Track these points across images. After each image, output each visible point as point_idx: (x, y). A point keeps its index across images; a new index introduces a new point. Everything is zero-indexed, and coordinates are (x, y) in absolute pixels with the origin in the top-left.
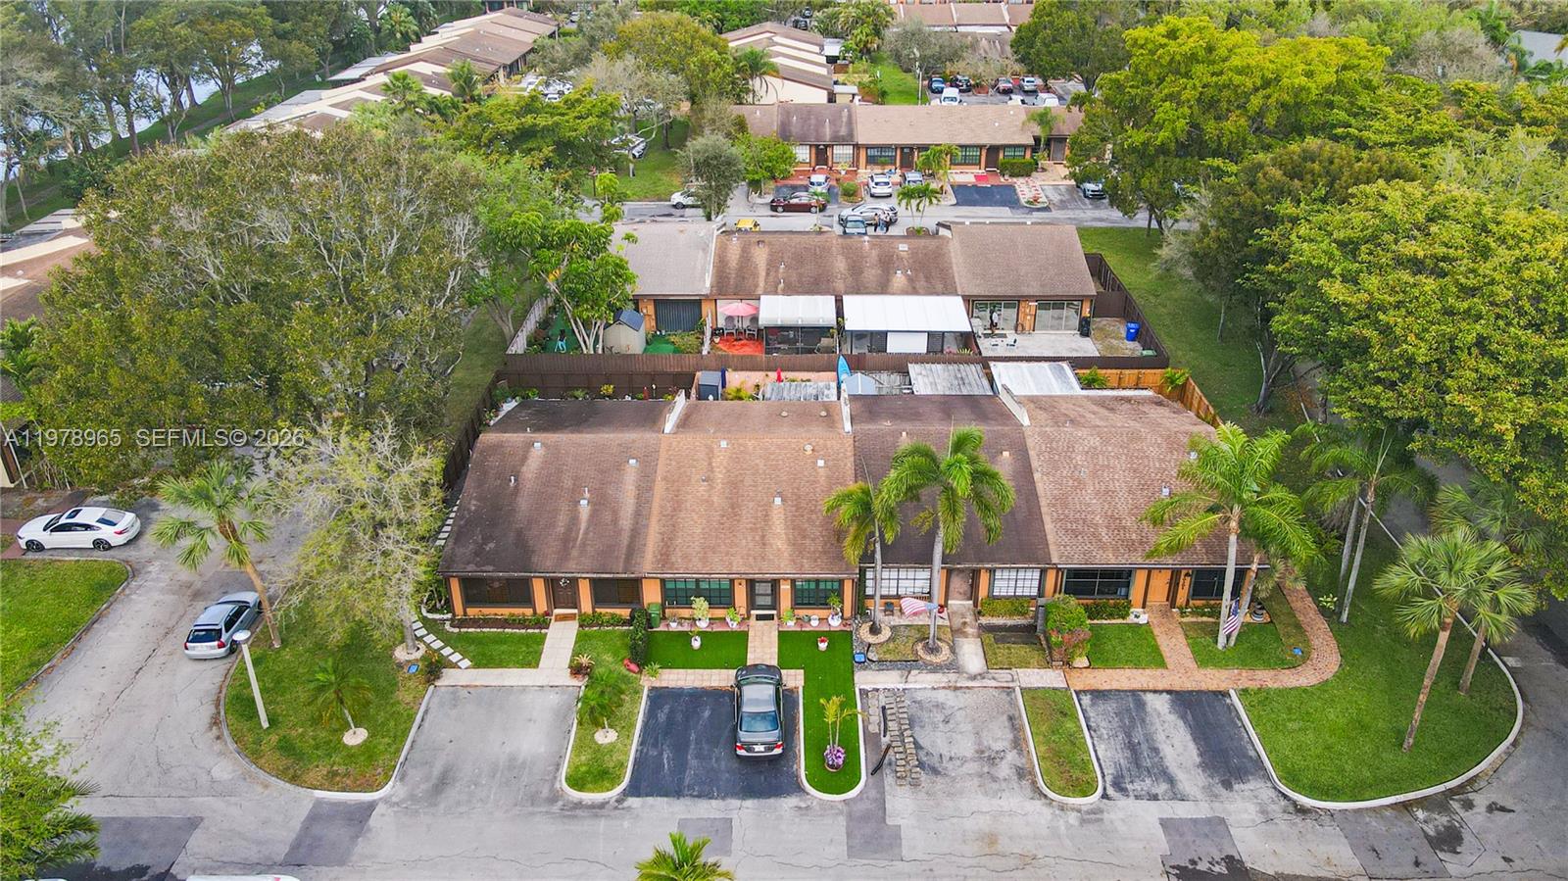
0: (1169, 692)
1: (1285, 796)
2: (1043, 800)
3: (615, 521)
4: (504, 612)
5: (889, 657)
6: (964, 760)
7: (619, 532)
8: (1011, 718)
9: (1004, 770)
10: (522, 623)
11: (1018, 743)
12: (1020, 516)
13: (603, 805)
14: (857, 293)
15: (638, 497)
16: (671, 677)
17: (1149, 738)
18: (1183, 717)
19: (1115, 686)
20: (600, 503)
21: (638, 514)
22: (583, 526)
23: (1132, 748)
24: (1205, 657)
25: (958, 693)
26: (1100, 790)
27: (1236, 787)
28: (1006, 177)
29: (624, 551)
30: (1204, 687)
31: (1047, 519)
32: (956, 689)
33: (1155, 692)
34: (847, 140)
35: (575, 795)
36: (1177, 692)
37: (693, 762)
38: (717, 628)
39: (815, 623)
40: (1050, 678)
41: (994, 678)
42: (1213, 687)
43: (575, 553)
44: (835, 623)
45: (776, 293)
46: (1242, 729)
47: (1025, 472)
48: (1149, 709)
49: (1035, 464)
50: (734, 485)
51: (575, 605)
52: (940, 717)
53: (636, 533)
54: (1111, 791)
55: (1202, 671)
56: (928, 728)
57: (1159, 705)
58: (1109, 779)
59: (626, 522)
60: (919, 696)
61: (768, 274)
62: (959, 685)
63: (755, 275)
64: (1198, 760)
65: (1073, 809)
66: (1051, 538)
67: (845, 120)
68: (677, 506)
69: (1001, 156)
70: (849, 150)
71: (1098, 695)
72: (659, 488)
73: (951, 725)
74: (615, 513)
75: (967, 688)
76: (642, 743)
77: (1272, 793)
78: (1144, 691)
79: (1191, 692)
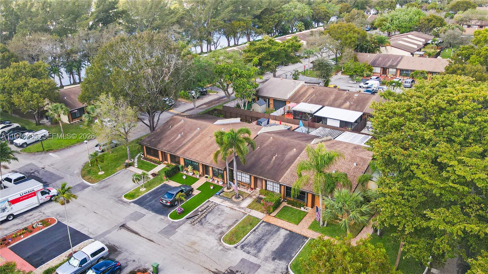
0: (290, 231)
1: (287, 269)
2: (219, 241)
3: (182, 142)
4: (153, 158)
5: (225, 196)
6: (211, 224)
7: (180, 144)
8: (236, 220)
9: (219, 231)
10: (155, 162)
11: (230, 227)
12: (282, 167)
13: (125, 202)
15: (192, 137)
16: (172, 183)
17: (268, 240)
18: (285, 239)
19: (276, 224)
20: (183, 136)
21: (188, 141)
22: (175, 141)
23: (259, 240)
24: (313, 227)
25: (232, 210)
26: (235, 245)
27: (276, 261)
29: (178, 148)
30: (302, 234)
31: (289, 170)
32: (232, 209)
33: (286, 230)
34: (394, 67)
35: (123, 198)
36: (292, 232)
37: (153, 201)
38: (194, 176)
39: (216, 182)
40: (260, 215)
41: (245, 210)
42: (304, 235)
43: (167, 146)
44: (221, 183)
45: (306, 102)
46: (299, 249)
47: (296, 156)
48: (278, 233)
49: (301, 154)
51: (167, 161)
52: (219, 213)
54: (239, 247)
55: (307, 230)
56: (213, 214)
57: (282, 233)
58: (242, 244)
59: (184, 142)
60: (220, 207)
61: (308, 97)
62: (234, 208)
63: (304, 96)
64: (274, 250)
65: (222, 246)
66: (285, 175)
67: (398, 60)
68: (199, 141)
70: (395, 70)
71: (269, 224)
72: (200, 135)
73: (220, 216)
74: (184, 139)
75: (235, 210)
76: (148, 194)
77: (284, 267)
78: (283, 228)
79: (297, 234)
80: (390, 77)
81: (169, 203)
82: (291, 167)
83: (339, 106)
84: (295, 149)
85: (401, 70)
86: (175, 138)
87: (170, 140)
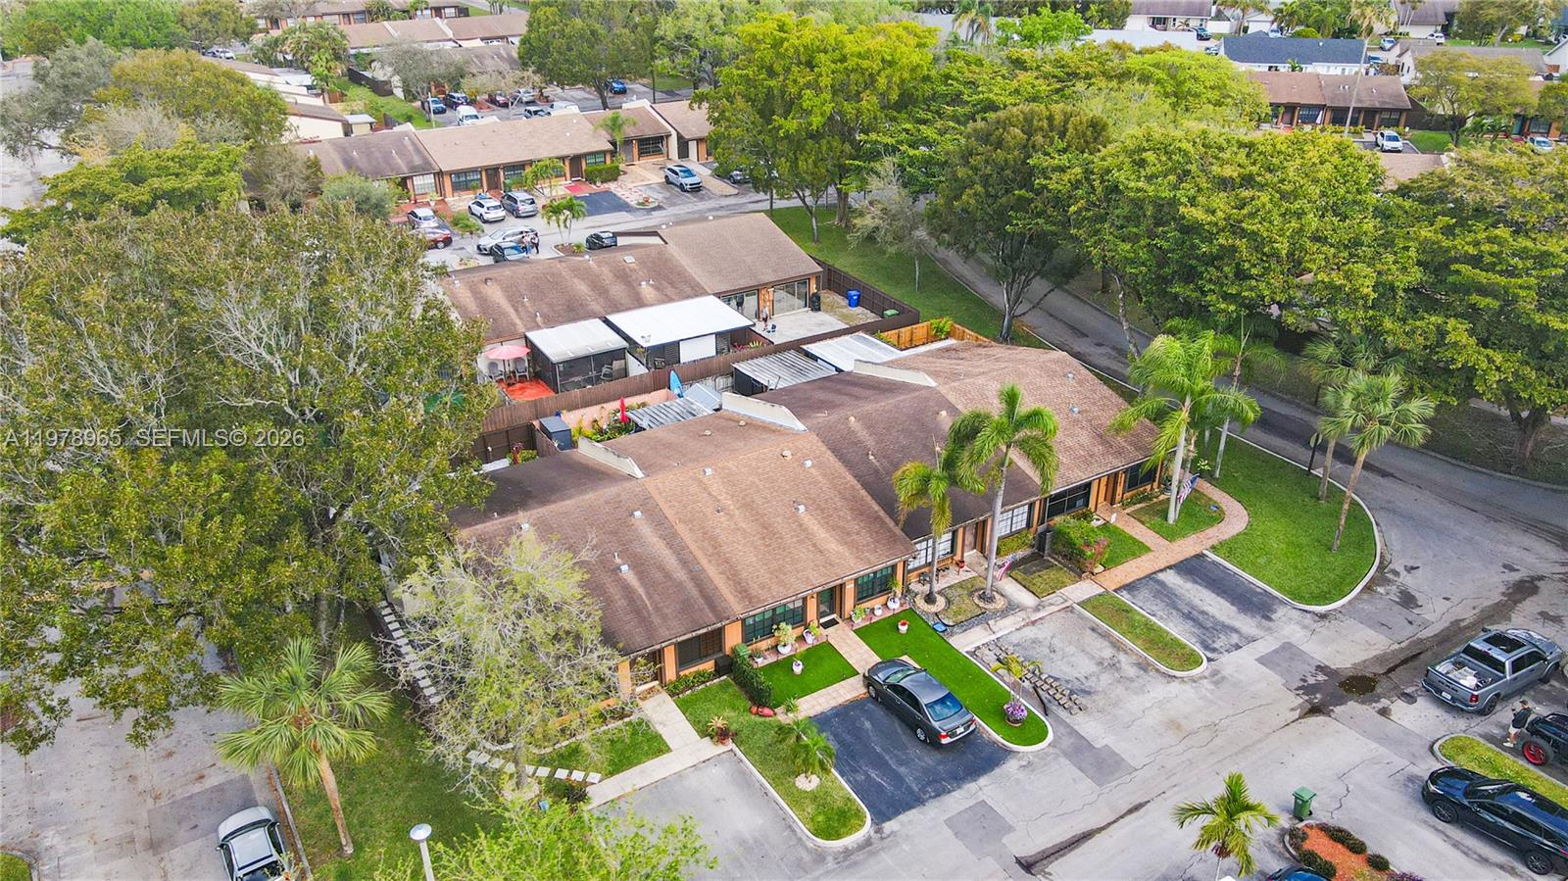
0: (1170, 567)
1: (1305, 610)
2: (1177, 680)
3: (668, 576)
5: (961, 618)
6: (1096, 675)
7: (680, 586)
8: (1093, 630)
9: (1129, 670)
10: (613, 716)
11: (1116, 646)
13: (869, 844)
14: (619, 311)
15: (670, 546)
17: (1192, 606)
18: (1196, 582)
19: (1134, 576)
20: (639, 565)
21: (684, 563)
22: (641, 591)
23: (1190, 617)
24: (1170, 535)
25: (1039, 625)
26: (1204, 657)
27: (1274, 617)
28: (598, 184)
29: (701, 601)
30: (1186, 555)
32: (1033, 623)
33: (1161, 571)
34: (425, 168)
35: (836, 844)
36: (1174, 566)
37: (902, 770)
38: (799, 648)
39: (878, 612)
40: (1088, 588)
41: (1051, 604)
42: (1193, 553)
43: (656, 620)
44: (895, 605)
45: (539, 327)
46: (1237, 576)
48: (1170, 585)
50: (749, 507)
51: (661, 675)
52: (1045, 649)
53: (699, 580)
54: (1210, 654)
55: (1174, 545)
56: (1048, 661)
57: (1171, 579)
58: (1200, 646)
59: (681, 575)
60: (1014, 640)
61: (517, 311)
62: (1033, 619)
63: (505, 314)
64: (1234, 608)
65: (1201, 678)
67: (411, 148)
68: (714, 541)
69: (584, 167)
71: (1130, 587)
72: (681, 529)
73: (1060, 653)
74: (661, 568)
75: (1041, 618)
77: (1299, 612)
78: (1155, 573)
79: (1183, 562)
80: (432, 204)
83: (641, 301)
84: (944, 413)
85: (450, 173)
87: (621, 602)
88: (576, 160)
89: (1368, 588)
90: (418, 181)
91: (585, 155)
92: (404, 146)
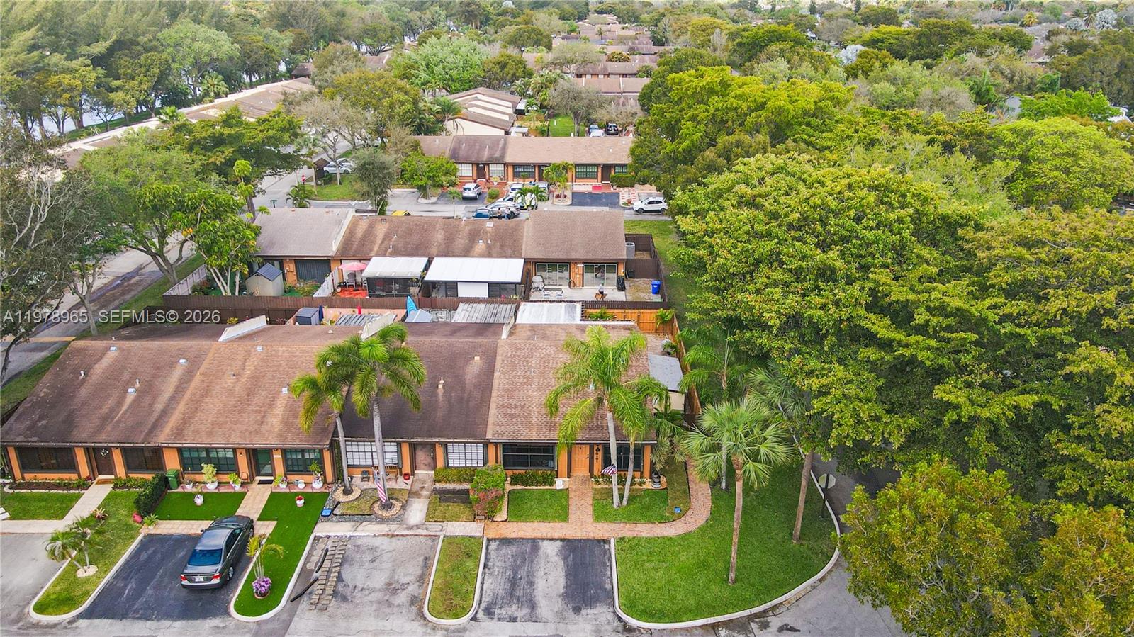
0: (562, 540)
1: (620, 619)
2: (422, 622)
3: (151, 406)
4: (54, 477)
5: (349, 512)
6: (372, 590)
7: (150, 413)
8: (426, 559)
9: (402, 598)
10: (68, 486)
11: (422, 579)
12: (472, 404)
13: (55, 626)
14: (445, 256)
15: (178, 387)
16: (168, 526)
17: (531, 575)
18: (565, 559)
19: (521, 534)
20: (145, 391)
21: (172, 399)
22: (124, 408)
23: (514, 582)
24: (601, 514)
25: (394, 540)
26: (471, 614)
27: (583, 612)
28: (615, 187)
29: (149, 426)
30: (591, 536)
31: (493, 406)
32: (393, 536)
33: (551, 539)
34: (499, 161)
35: (36, 617)
36: (569, 540)
37: (149, 591)
38: (223, 490)
39: (301, 486)
40: (473, 529)
41: (427, 529)
42: (599, 536)
43: (109, 428)
44: (317, 486)
45: (384, 255)
46: (608, 568)
47: (489, 372)
48: (541, 552)
49: (498, 366)
50: (256, 379)
51: (111, 470)
52: (369, 557)
53: (165, 413)
54: (480, 615)
55: (594, 525)
56: (356, 565)
57: (549, 548)
58: (483, 605)
59: (160, 405)
60: (359, 542)
61: (382, 242)
62: (396, 533)
63: (373, 243)
64: (562, 591)
65: (442, 629)
66: (491, 420)
67: (500, 146)
68: (206, 392)
69: (613, 173)
70: (501, 167)
71: (505, 541)
72: (197, 380)
73: (375, 564)
74: (154, 399)
75: (403, 535)
76: (116, 577)
77: (610, 616)
78: (543, 539)
79: (580, 540)
80: (495, 183)
81: (216, 577)
82: (493, 399)
83: (466, 253)
84: (477, 358)
85: (515, 166)
86: (120, 403)
87: (105, 410)
88: (607, 168)
89: (714, 627)
90: (493, 167)
91: (615, 166)
92: (498, 144)
